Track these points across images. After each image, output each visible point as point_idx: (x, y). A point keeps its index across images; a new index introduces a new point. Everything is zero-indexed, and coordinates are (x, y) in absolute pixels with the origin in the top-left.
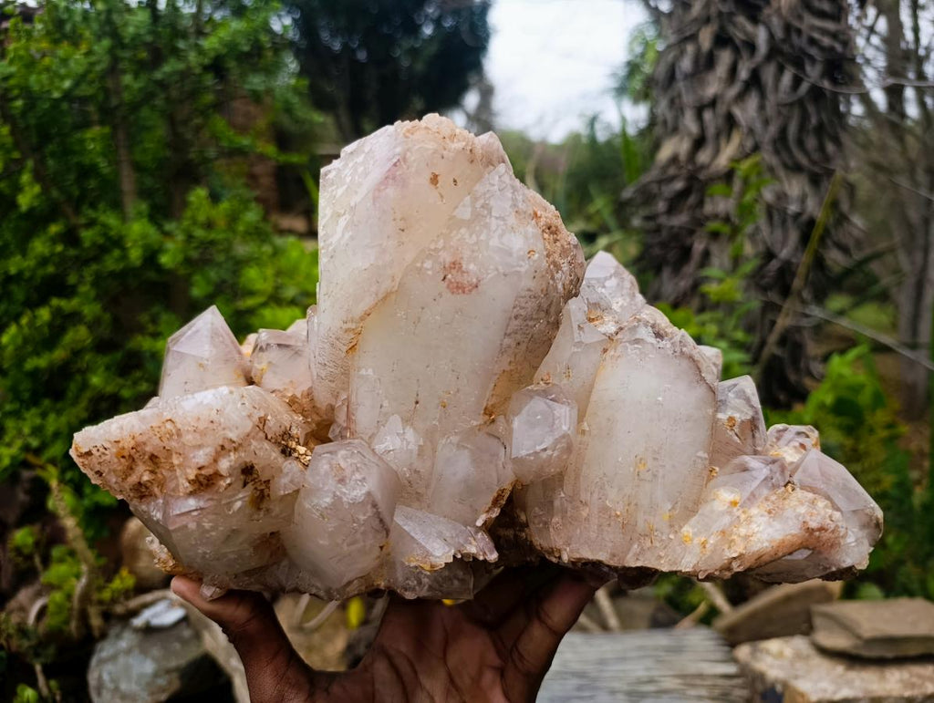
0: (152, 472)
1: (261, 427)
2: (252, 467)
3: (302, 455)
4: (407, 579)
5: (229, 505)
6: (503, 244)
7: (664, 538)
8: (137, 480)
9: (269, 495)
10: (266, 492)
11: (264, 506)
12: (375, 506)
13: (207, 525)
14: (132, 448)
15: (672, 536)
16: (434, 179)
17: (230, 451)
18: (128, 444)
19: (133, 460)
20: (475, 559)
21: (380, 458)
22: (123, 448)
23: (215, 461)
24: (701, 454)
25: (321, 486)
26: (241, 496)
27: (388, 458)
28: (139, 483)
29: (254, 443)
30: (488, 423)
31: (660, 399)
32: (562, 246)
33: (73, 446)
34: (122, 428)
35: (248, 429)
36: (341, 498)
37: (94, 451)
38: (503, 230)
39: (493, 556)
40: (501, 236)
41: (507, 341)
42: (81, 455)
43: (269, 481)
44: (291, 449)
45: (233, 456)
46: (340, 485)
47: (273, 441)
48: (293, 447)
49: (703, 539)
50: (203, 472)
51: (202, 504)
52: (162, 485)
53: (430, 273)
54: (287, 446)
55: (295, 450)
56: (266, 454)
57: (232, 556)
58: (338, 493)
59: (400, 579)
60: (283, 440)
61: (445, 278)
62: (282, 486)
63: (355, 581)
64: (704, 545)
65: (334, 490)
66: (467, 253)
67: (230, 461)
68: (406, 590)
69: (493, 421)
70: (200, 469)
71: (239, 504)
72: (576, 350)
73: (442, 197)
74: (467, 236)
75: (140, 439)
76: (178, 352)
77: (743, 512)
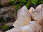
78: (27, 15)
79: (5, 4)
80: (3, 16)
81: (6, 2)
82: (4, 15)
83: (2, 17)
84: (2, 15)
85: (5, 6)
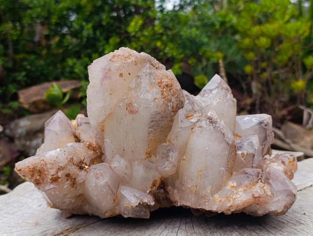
0: (40, 176)
1: (71, 161)
2: (69, 174)
3: (87, 169)
4: (124, 211)
5: (63, 186)
6: (145, 97)
7: (208, 198)
8: (35, 178)
9: (76, 183)
10: (75, 182)
11: (75, 186)
12: (109, 186)
13: (57, 193)
14: (33, 168)
15: (211, 198)
16: (121, 75)
17: (61, 170)
18: (32, 167)
19: (34, 172)
20: (147, 204)
21: (113, 170)
22: (30, 168)
23: (57, 173)
24: (222, 169)
25: (91, 180)
26: (66, 183)
27: (115, 170)
28: (36, 179)
29: (69, 167)
30: (149, 157)
31: (207, 148)
32: (173, 91)
33: (16, 168)
34: (29, 162)
35: (66, 163)
36: (98, 184)
37: (22, 169)
38: (145, 92)
39: (153, 203)
40: (144, 94)
41: (151, 130)
42: (18, 171)
43: (75, 178)
44: (83, 167)
45: (62, 172)
46: (97, 180)
47: (76, 165)
48: (84, 166)
49: (220, 199)
50: (53, 177)
51: (54, 186)
52: (43, 180)
53: (122, 107)
54: (81, 166)
55: (84, 167)
56: (73, 170)
57: (68, 202)
58: (96, 182)
59: (122, 211)
60: (80, 164)
61: (127, 109)
62: (79, 180)
63: (108, 211)
64: (220, 201)
65: (95, 181)
66: (134, 100)
67: (61, 173)
68: (124, 215)
69: (151, 156)
70: (53, 175)
71: (66, 186)
72: (179, 130)
73: (125, 80)
74: (134, 94)
75: (35, 165)
76: (48, 129)
77: (236, 190)
78: (66, 131)
79: (34, 103)
80: (28, 143)
81: (35, 99)
82: (31, 140)
83: (24, 146)
84: (23, 142)
85: (32, 109)
